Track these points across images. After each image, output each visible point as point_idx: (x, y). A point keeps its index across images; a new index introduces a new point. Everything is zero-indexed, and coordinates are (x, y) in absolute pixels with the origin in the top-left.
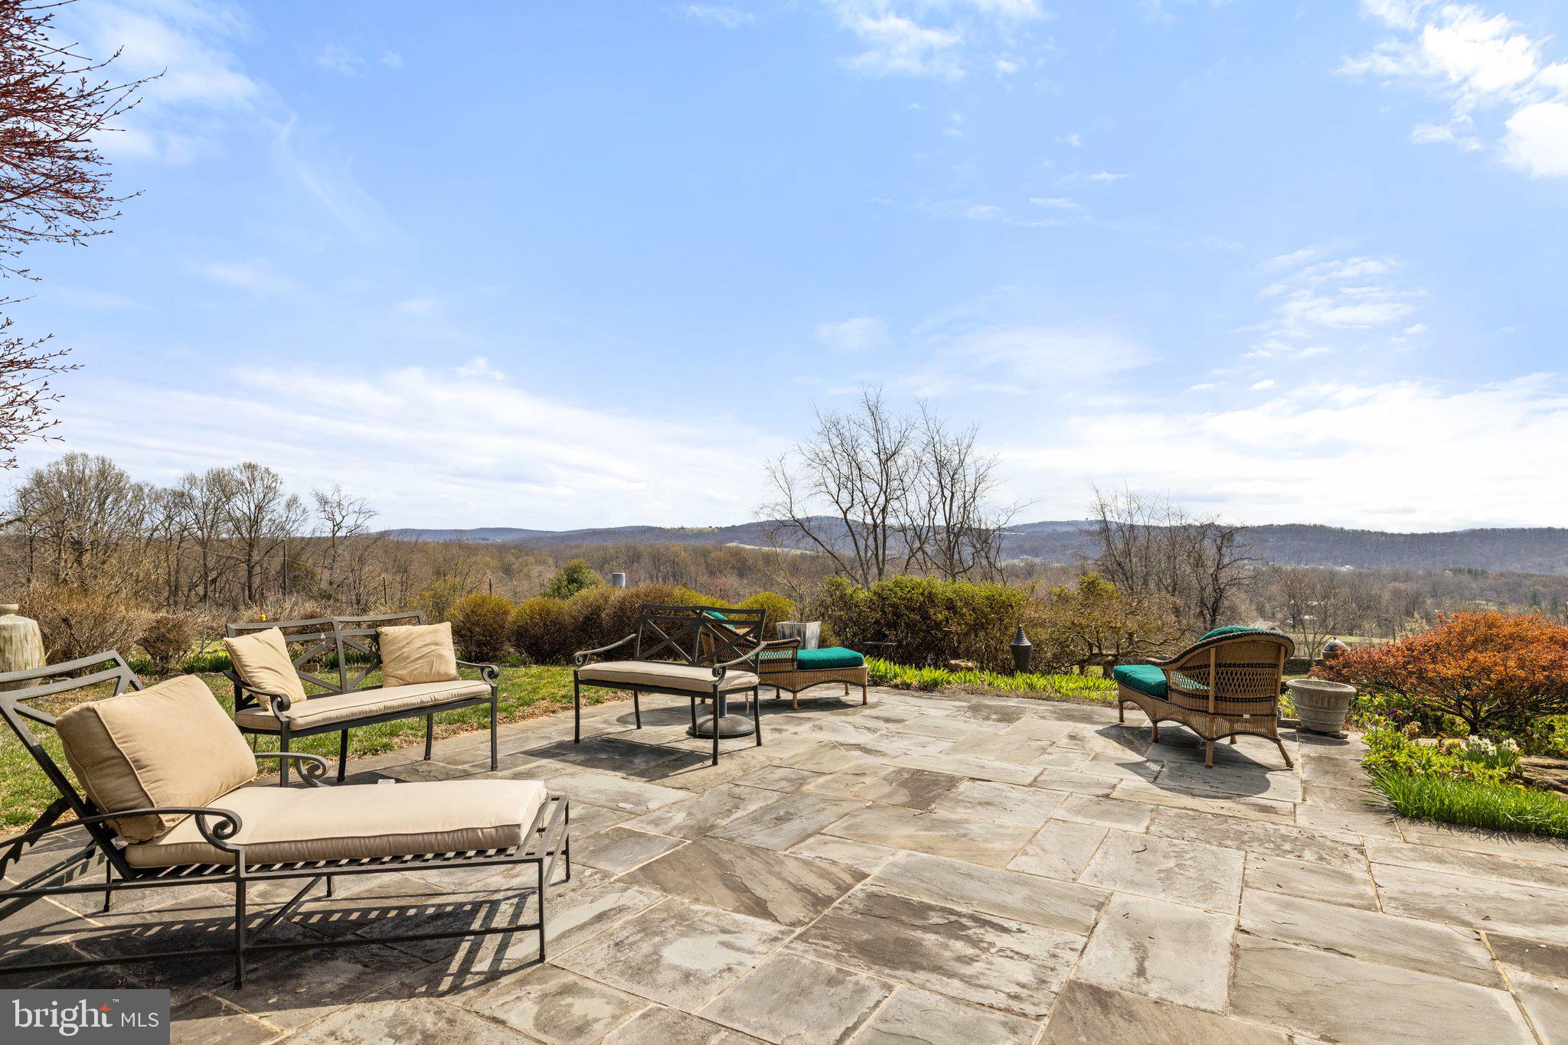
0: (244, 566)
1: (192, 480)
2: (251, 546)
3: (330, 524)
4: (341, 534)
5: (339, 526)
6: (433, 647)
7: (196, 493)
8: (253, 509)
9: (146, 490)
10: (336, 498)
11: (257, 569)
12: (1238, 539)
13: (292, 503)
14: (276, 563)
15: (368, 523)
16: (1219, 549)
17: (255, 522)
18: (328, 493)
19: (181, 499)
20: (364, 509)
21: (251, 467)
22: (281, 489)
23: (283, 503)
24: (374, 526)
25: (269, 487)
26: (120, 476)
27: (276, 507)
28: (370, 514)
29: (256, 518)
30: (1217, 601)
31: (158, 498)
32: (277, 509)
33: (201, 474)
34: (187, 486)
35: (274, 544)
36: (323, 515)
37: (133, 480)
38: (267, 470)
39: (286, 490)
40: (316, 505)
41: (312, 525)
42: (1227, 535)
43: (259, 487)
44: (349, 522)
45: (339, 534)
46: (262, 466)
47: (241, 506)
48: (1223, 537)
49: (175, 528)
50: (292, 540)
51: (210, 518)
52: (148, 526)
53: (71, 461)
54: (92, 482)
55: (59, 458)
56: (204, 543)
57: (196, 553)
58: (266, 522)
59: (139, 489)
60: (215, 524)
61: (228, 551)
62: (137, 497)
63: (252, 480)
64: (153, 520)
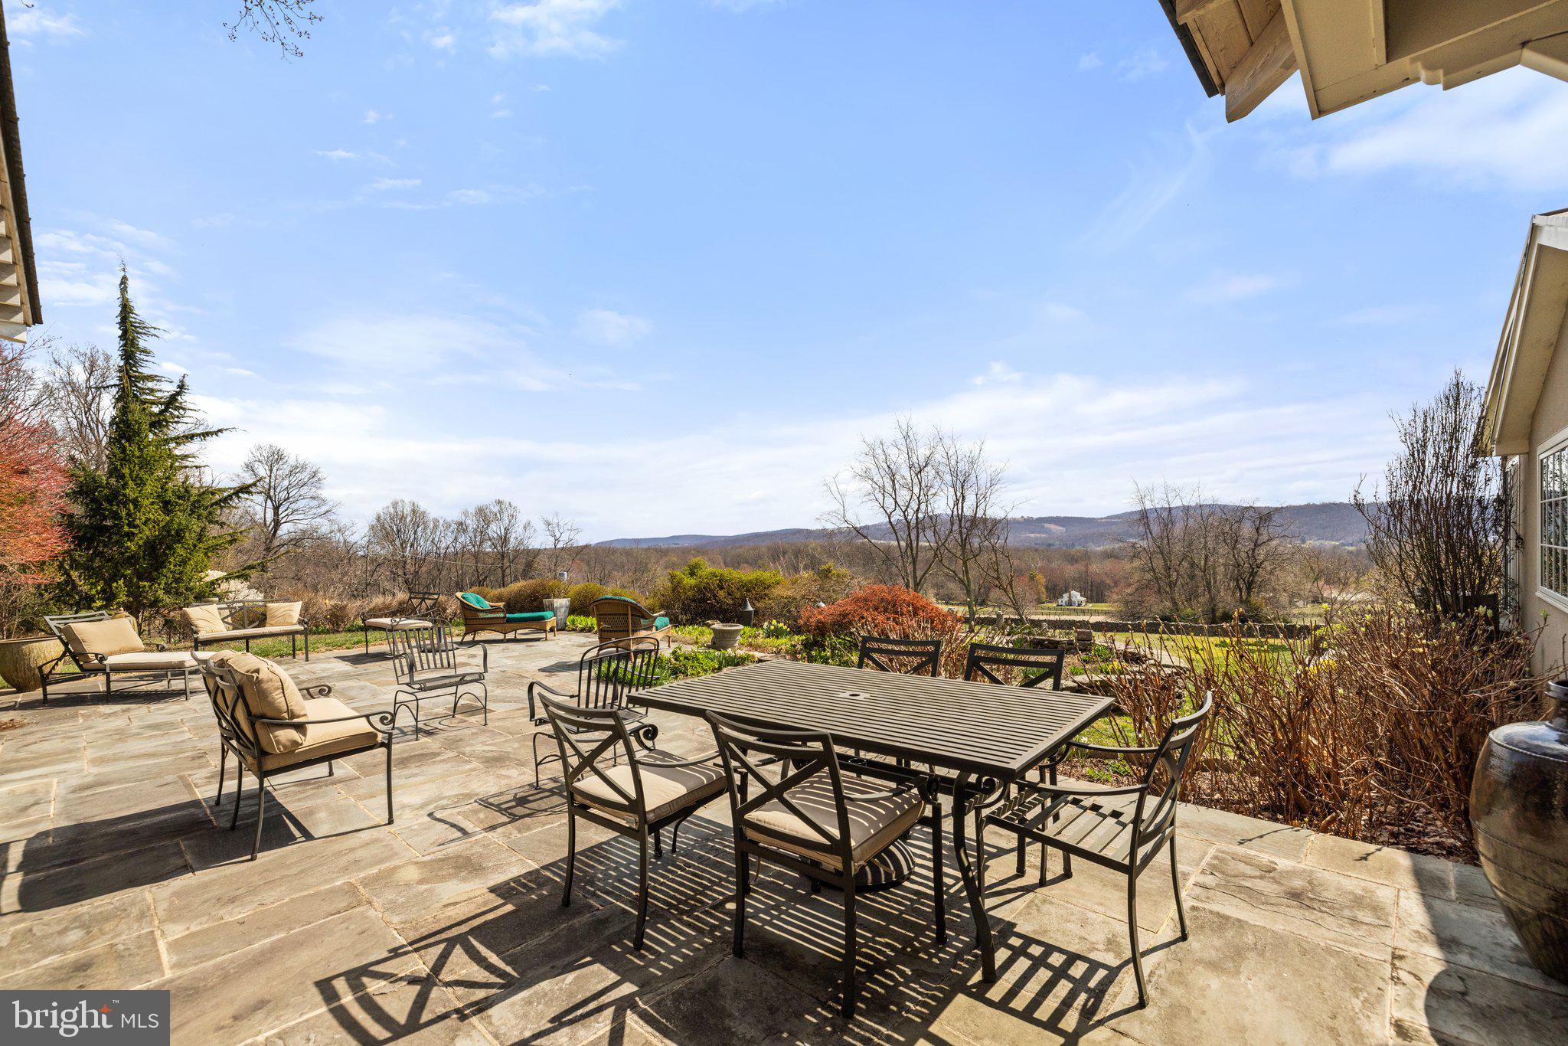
0: (499, 571)
1: (466, 513)
2: (503, 556)
3: (552, 539)
5: (557, 540)
6: (288, 612)
7: (469, 522)
8: (502, 531)
9: (441, 522)
10: (555, 521)
11: (508, 571)
12: (1275, 517)
13: (527, 526)
15: (577, 537)
16: (1257, 530)
17: (504, 540)
18: (551, 517)
19: (461, 526)
20: (574, 527)
21: (500, 502)
22: (519, 517)
23: (522, 527)
24: (581, 540)
25: (512, 516)
26: (424, 513)
27: (517, 529)
29: (505, 538)
30: (1253, 574)
31: (448, 525)
32: (517, 532)
33: (471, 508)
34: (464, 517)
35: (517, 554)
36: (548, 533)
37: (432, 517)
38: (510, 504)
39: (523, 517)
40: (544, 527)
41: (540, 541)
42: (1264, 517)
43: (505, 516)
44: (565, 538)
45: (558, 546)
46: (507, 501)
47: (495, 530)
48: (1261, 518)
49: (459, 546)
50: (529, 551)
51: (478, 539)
52: (443, 545)
53: (395, 505)
54: (409, 519)
55: (388, 503)
56: (476, 556)
57: (472, 563)
58: (512, 539)
59: (436, 521)
60: (481, 542)
61: (490, 561)
62: (436, 527)
63: (501, 512)
64: (446, 541)
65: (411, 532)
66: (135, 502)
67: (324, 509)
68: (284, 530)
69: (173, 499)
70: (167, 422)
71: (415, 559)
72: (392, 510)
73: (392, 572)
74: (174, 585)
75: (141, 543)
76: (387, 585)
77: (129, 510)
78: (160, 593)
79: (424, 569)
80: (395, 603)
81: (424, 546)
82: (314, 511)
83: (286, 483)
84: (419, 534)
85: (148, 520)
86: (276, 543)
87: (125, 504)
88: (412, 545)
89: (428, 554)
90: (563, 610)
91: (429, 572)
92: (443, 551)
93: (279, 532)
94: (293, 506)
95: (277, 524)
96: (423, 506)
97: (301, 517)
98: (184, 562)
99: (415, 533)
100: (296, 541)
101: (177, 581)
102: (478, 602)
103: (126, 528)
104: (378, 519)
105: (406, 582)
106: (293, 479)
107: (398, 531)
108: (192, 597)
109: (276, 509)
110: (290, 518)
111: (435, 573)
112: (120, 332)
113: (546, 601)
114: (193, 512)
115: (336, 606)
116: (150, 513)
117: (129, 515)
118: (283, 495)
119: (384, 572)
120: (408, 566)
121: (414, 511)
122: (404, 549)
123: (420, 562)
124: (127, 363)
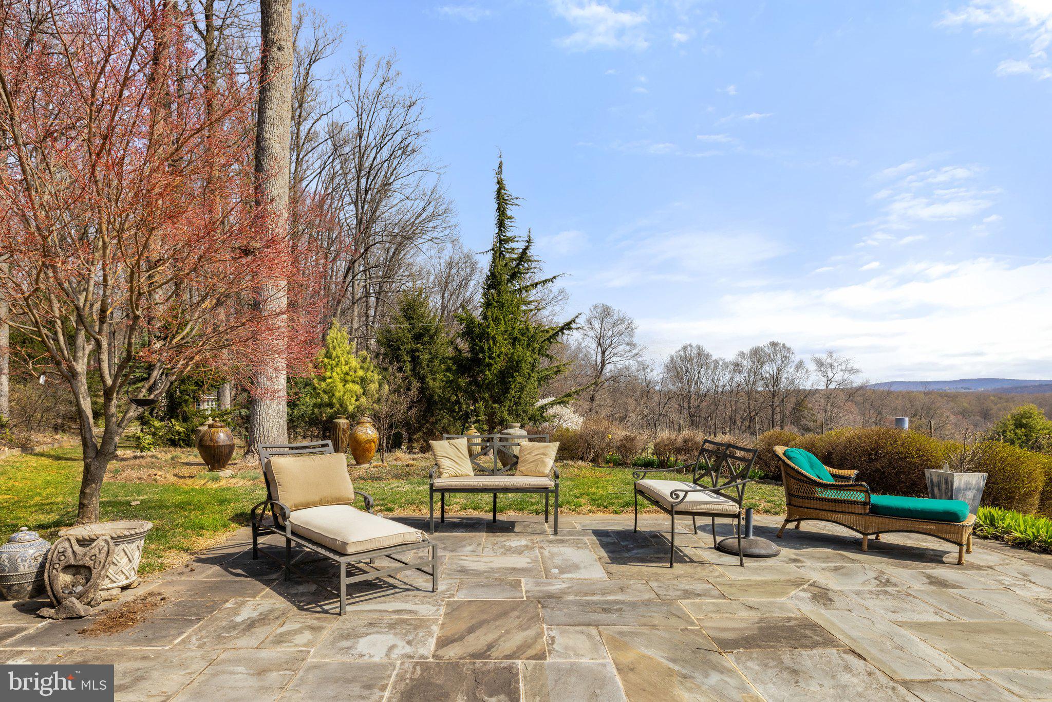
0: (770, 409)
1: (742, 354)
2: (774, 395)
3: (825, 379)
4: (832, 386)
5: (830, 381)
6: (542, 456)
7: (745, 363)
8: (775, 371)
9: (721, 363)
10: (829, 361)
11: (778, 409)
13: (800, 365)
14: (789, 406)
15: (852, 378)
17: (776, 380)
18: (824, 357)
19: (737, 367)
21: (774, 344)
22: (792, 357)
23: (793, 365)
24: (857, 381)
25: (786, 357)
26: (708, 356)
27: (789, 369)
28: (853, 371)
29: (777, 378)
31: (726, 366)
32: (789, 372)
33: (746, 350)
34: (740, 359)
35: (788, 393)
36: (820, 373)
37: (714, 358)
38: (784, 345)
39: (795, 358)
40: (815, 367)
41: (812, 380)
43: (779, 357)
44: (838, 377)
45: (831, 387)
46: (781, 342)
47: (768, 369)
49: (734, 384)
50: (799, 391)
51: (752, 379)
52: (721, 384)
53: (685, 348)
54: (695, 360)
55: (679, 347)
56: (749, 394)
57: (745, 399)
58: (783, 379)
59: (716, 362)
60: (754, 383)
61: (761, 399)
62: (716, 368)
63: (775, 353)
64: (725, 379)
65: (696, 372)
66: (494, 339)
67: (635, 352)
68: (609, 367)
69: (519, 336)
70: (521, 274)
71: (698, 393)
72: (682, 353)
73: (680, 405)
74: (514, 408)
75: (495, 372)
76: (675, 417)
77: (490, 345)
78: (506, 413)
79: (704, 404)
80: (679, 440)
81: (706, 384)
82: (627, 354)
83: (610, 333)
84: (702, 373)
85: (501, 353)
86: (602, 379)
87: (488, 340)
88: (696, 383)
89: (708, 391)
90: (970, 494)
91: (708, 406)
92: (720, 389)
93: (604, 371)
94: (615, 351)
95: (603, 364)
96: (707, 349)
97: (619, 359)
98: (522, 389)
99: (699, 372)
100: (614, 378)
101: (516, 404)
102: (812, 466)
103: (487, 360)
104: (672, 359)
105: (690, 415)
106: (615, 329)
107: (687, 371)
108: (526, 418)
109: (603, 353)
110: (612, 360)
111: (712, 407)
112: (497, 206)
113: (932, 474)
114: (528, 345)
115: (626, 437)
116: (503, 347)
117: (489, 349)
118: (608, 342)
119: (674, 404)
120: (692, 401)
121: (699, 354)
122: (689, 386)
123: (702, 396)
124: (500, 230)
